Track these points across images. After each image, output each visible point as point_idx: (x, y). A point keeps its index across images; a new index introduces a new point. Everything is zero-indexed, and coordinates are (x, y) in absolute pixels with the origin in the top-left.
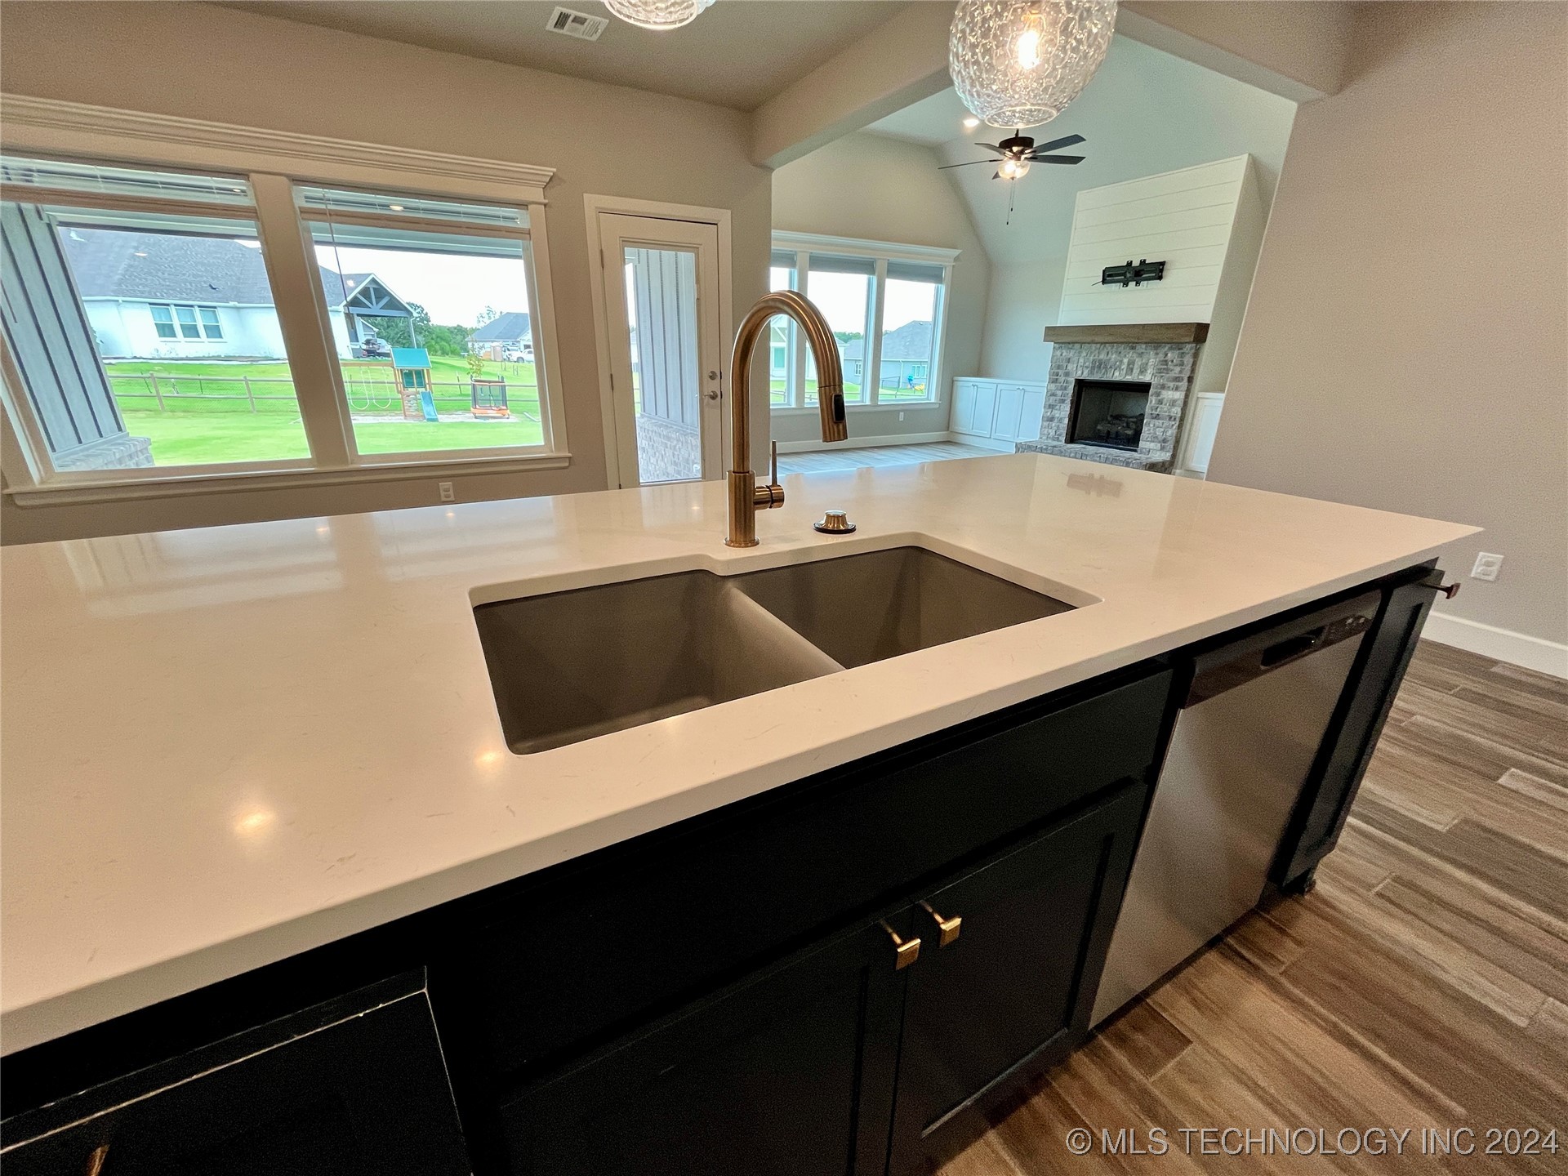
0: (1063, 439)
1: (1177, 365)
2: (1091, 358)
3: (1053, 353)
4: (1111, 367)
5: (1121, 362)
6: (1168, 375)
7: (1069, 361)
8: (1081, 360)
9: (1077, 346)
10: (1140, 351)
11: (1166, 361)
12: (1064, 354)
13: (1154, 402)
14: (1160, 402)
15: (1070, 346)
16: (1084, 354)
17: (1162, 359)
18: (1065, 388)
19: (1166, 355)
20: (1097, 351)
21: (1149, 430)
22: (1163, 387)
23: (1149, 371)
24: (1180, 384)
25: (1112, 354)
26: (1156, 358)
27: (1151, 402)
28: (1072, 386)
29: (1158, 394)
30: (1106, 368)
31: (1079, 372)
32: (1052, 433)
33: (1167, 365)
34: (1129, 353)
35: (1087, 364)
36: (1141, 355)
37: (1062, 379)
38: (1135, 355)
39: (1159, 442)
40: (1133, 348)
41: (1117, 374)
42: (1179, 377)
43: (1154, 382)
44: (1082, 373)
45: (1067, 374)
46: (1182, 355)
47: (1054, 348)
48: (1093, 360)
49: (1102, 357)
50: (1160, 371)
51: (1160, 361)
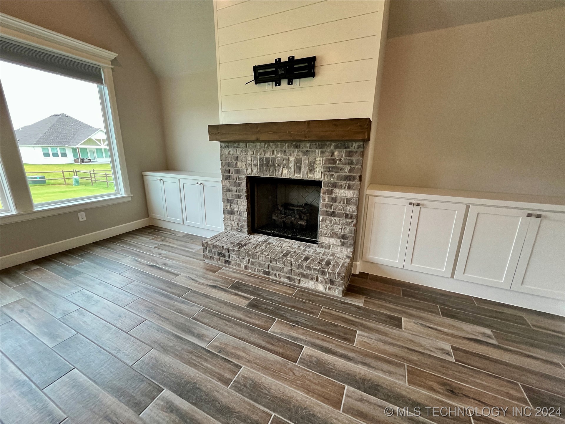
0: (246, 230)
1: (346, 164)
2: (258, 157)
3: (221, 151)
4: (278, 165)
5: (288, 160)
6: (338, 174)
7: (237, 159)
8: (249, 159)
9: (242, 145)
10: (305, 149)
11: (334, 160)
12: (231, 153)
13: (327, 200)
14: (334, 200)
15: (236, 145)
16: (250, 153)
17: (329, 158)
18: (239, 185)
19: (333, 154)
20: (262, 149)
21: (326, 226)
22: (335, 185)
23: (317, 170)
24: (351, 183)
25: (278, 153)
26: (322, 157)
27: (324, 200)
28: (244, 183)
29: (331, 193)
30: (273, 165)
31: (249, 171)
32: (235, 225)
33: (335, 163)
34: (294, 152)
35: (255, 162)
36: (306, 153)
37: (234, 176)
38: (301, 154)
39: (339, 238)
40: (297, 147)
41: (285, 171)
42: (350, 176)
43: (325, 180)
44: (252, 171)
45: (238, 172)
46: (350, 154)
47: (221, 147)
48: (260, 159)
49: (268, 155)
50: (329, 170)
51: (327, 160)
